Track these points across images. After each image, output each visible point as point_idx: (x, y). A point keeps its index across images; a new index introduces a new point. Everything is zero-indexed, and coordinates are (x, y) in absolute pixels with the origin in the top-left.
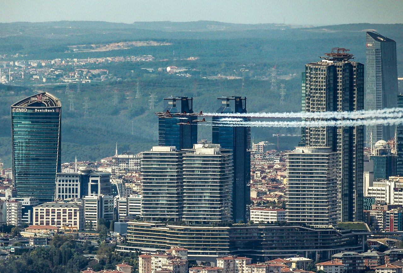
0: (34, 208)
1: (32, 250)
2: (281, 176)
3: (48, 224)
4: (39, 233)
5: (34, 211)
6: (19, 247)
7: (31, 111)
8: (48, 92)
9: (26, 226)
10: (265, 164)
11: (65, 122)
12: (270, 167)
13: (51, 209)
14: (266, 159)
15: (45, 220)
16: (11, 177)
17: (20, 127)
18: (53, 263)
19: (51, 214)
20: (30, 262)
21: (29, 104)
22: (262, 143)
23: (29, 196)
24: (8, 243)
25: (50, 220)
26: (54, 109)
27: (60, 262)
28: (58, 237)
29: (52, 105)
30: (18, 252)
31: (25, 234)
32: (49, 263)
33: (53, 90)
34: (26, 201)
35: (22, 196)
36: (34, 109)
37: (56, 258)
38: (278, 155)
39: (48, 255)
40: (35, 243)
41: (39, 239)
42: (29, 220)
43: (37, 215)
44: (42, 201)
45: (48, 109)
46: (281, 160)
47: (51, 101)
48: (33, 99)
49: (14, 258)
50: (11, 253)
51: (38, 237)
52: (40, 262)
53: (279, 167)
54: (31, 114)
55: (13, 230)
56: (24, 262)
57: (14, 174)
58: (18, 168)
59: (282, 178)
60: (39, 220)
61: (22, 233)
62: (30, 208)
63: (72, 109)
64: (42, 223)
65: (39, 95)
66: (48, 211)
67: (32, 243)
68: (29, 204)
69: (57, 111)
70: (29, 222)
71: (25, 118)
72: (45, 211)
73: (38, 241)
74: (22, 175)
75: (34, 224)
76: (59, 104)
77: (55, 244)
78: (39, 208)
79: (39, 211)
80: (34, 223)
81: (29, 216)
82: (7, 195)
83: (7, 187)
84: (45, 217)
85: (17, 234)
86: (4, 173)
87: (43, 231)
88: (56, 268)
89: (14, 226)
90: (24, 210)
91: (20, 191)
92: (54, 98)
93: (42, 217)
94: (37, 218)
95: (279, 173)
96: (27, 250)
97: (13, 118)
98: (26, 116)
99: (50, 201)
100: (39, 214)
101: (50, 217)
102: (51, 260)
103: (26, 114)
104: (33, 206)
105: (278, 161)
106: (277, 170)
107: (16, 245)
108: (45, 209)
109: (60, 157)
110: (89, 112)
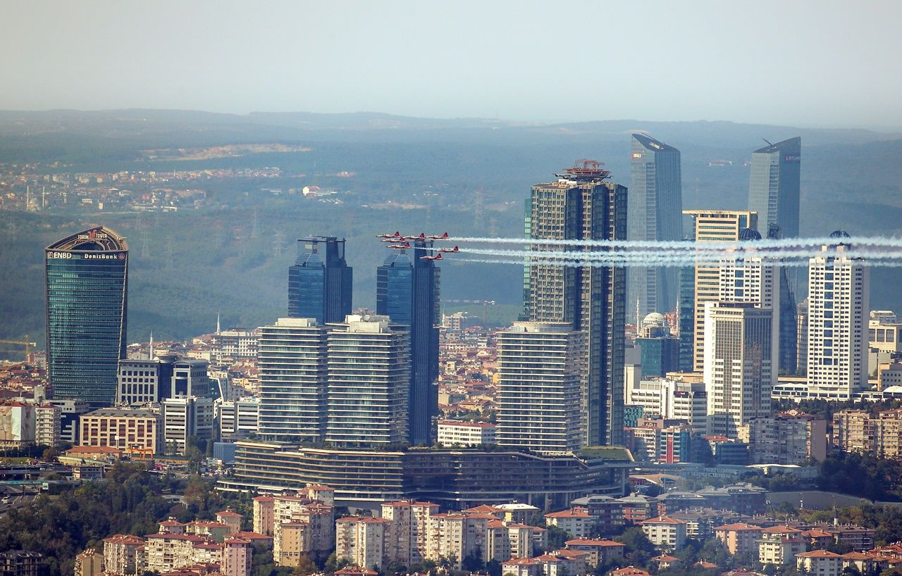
0: (82, 418)
1: (77, 486)
2: (490, 369)
3: (103, 443)
4: (89, 458)
5: (82, 422)
6: (55, 482)
7: (79, 257)
8: (107, 226)
9: (68, 447)
10: (464, 350)
11: (135, 276)
12: (470, 355)
13: (109, 419)
14: (465, 342)
15: (99, 437)
16: (44, 366)
17: (59, 284)
18: (111, 509)
19: (109, 427)
20: (74, 507)
21: (75, 245)
22: (458, 315)
23: (72, 398)
24: (38, 475)
25: (108, 437)
26: (117, 254)
27: (124, 508)
28: (121, 466)
29: (113, 247)
30: (53, 490)
31: (65, 459)
32: (105, 508)
33: (114, 223)
34: (69, 406)
35: (62, 398)
36: (83, 254)
37: (117, 501)
38: (484, 335)
39: (103, 495)
40: (82, 475)
41: (90, 468)
42: (73, 436)
43: (86, 429)
44: (94, 406)
45: (106, 254)
46: (489, 344)
47: (111, 241)
48: (82, 237)
49: (48, 501)
50: (42, 491)
51: (87, 465)
52: (90, 507)
53: (486, 354)
54: (77, 261)
55: (46, 453)
56: (64, 508)
57: (49, 359)
58: (56, 351)
59: (491, 373)
60: (90, 437)
61: (61, 458)
62: (76, 417)
63: (146, 255)
64: (94, 442)
65: (92, 231)
66: (104, 423)
67: (78, 476)
68: (73, 411)
69: (121, 257)
70: (73, 440)
71: (69, 269)
72: (99, 423)
73: (87, 471)
74: (63, 363)
75: (81, 445)
76: (125, 247)
77: (115, 477)
78: (90, 418)
79: (90, 423)
80: (82, 441)
81: (73, 431)
82: (37, 395)
83: (36, 383)
84: (99, 432)
85: (52, 458)
86: (32, 360)
87: (95, 456)
88: (117, 517)
89: (48, 447)
90: (66, 421)
91: (59, 388)
92: (118, 238)
93: (94, 432)
94: (86, 434)
95: (486, 365)
96: (69, 487)
97: (48, 267)
98: (68, 265)
99: (108, 405)
100: (90, 427)
101: (108, 432)
102: (110, 503)
103: (70, 261)
104: (79, 414)
105: (484, 345)
106: (483, 359)
107: (51, 478)
108: (99, 419)
109: (124, 334)
110: (175, 260)
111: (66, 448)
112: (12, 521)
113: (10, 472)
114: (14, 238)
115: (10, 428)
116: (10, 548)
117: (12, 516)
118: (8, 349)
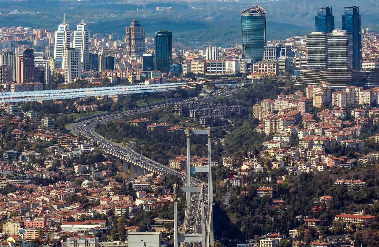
0: (253, 64)
1: (253, 85)
2: (377, 46)
3: (260, 72)
4: (256, 76)
5: (254, 66)
6: (246, 84)
7: (251, 16)
8: (259, 6)
9: (250, 73)
10: (369, 40)
11: (268, 20)
12: (371, 41)
13: (262, 64)
14: (370, 37)
15: (259, 70)
16: (242, 49)
17: (245, 24)
18: (263, 92)
19: (262, 67)
20: (252, 91)
21: (250, 12)
22: (367, 29)
23: (250, 58)
24: (241, 82)
25: (262, 70)
26: (263, 14)
27: (267, 91)
28: (266, 78)
29: (261, 12)
30: (245, 86)
31: (249, 77)
32: (261, 91)
33: (261, 5)
34: (249, 61)
35: (247, 58)
36: (252, 14)
37: (265, 89)
38: (375, 35)
39: (261, 87)
40: (254, 82)
41: (256, 79)
42: (251, 70)
43: (255, 68)
44: (257, 61)
45: (259, 14)
46: (377, 38)
47: (261, 10)
48: (252, 9)
49: (244, 90)
50: (242, 87)
51: (255, 78)
52: (257, 91)
53: (376, 41)
54: (251, 17)
55: (243, 75)
56: (249, 91)
57: (243, 47)
58: (245, 45)
59: (378, 47)
60: (256, 70)
61: (248, 77)
62: (251, 64)
63: (271, 14)
64: (257, 72)
65: (255, 7)
66: (260, 66)
67: (253, 82)
68: (251, 62)
69: (264, 15)
70: (251, 71)
71: (248, 19)
72: (259, 66)
73: (256, 80)
74: (247, 48)
75: (254, 72)
76: (265, 12)
77: (264, 82)
78: (256, 64)
79: (256, 66)
80: (254, 71)
81: (251, 68)
82: (240, 58)
83: (239, 54)
84: (259, 68)
85: (245, 77)
86: (238, 47)
87: (258, 76)
88: (265, 94)
89: (244, 73)
90: (248, 65)
91: (246, 55)
92: (263, 9)
93: (257, 69)
94: (255, 69)
95: (376, 44)
96: (250, 85)
97: (242, 19)
98: (248, 18)
99: (261, 60)
100: (256, 67)
101: (262, 68)
102: (263, 90)
103: (248, 17)
104: (253, 63)
105: (375, 38)
106: (375, 42)
107: (245, 83)
108: (259, 64)
109: (266, 38)
110: (280, 15)
111: (249, 73)
112: (233, 96)
113: (232, 81)
114: (232, 10)
115: (232, 68)
116: (233, 104)
117: (233, 95)
118: (230, 44)
